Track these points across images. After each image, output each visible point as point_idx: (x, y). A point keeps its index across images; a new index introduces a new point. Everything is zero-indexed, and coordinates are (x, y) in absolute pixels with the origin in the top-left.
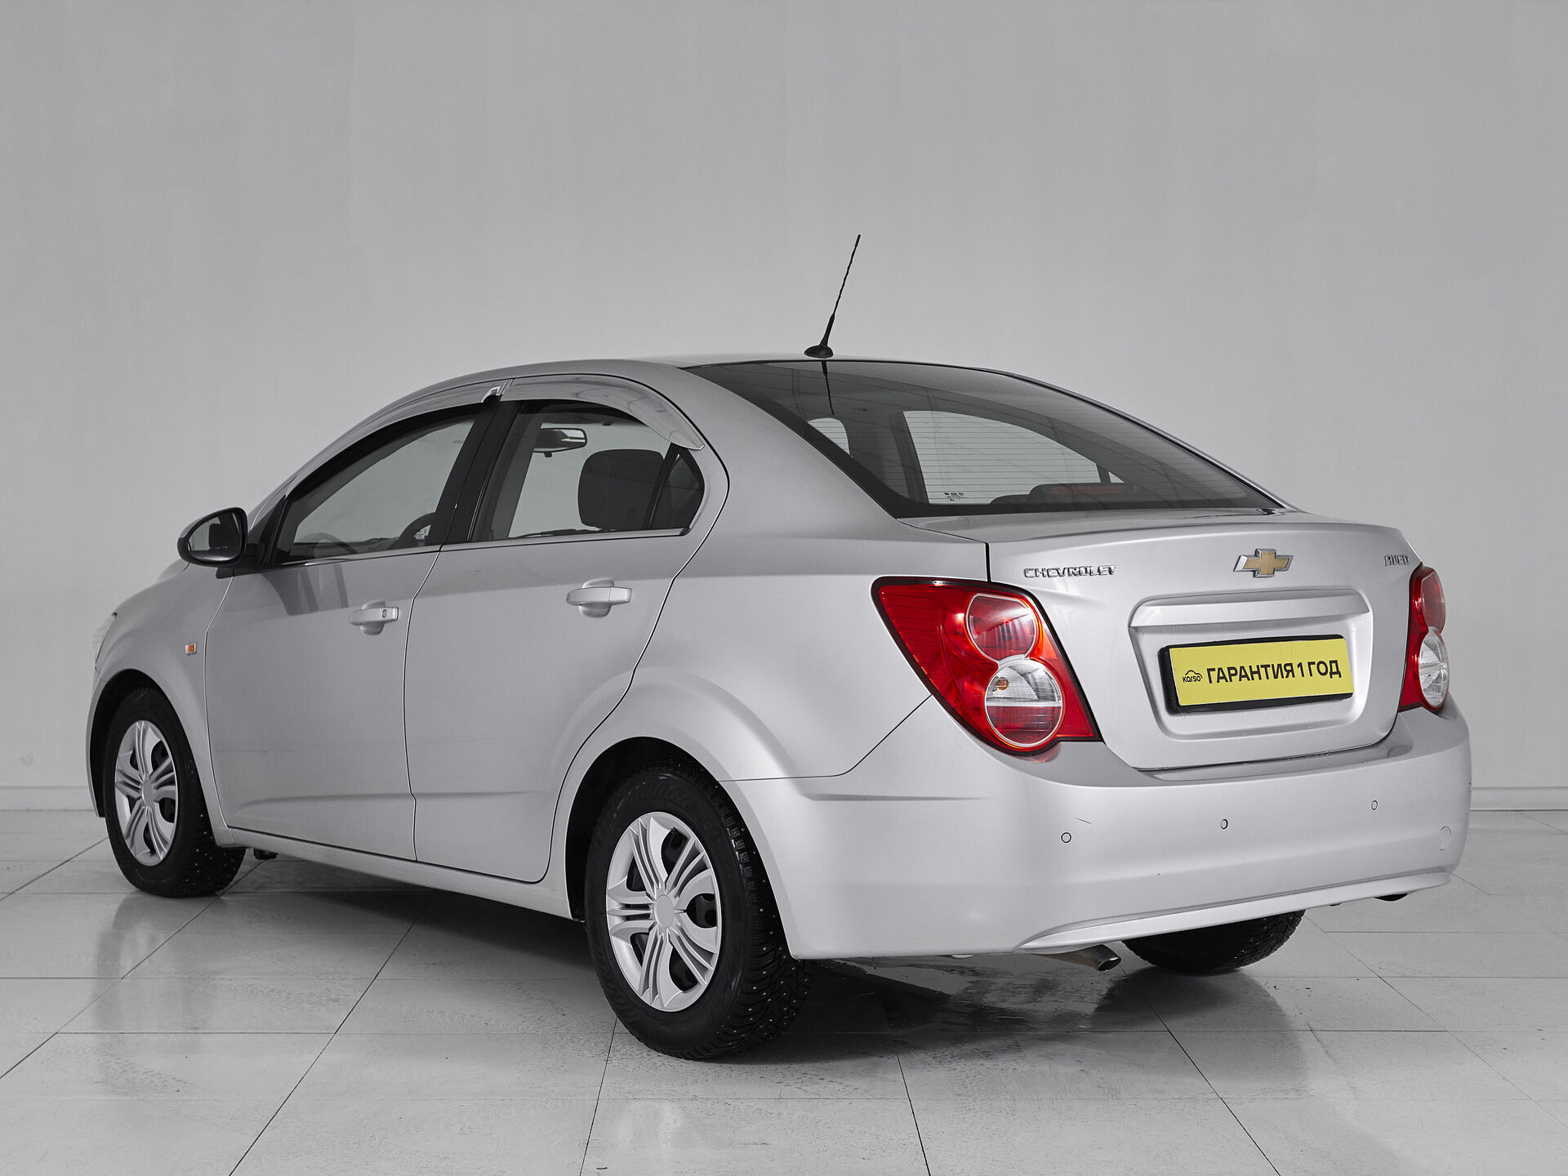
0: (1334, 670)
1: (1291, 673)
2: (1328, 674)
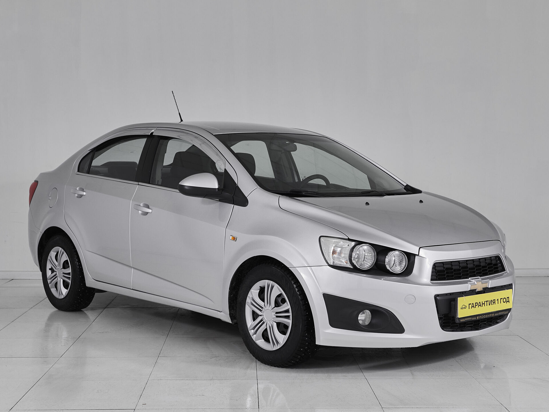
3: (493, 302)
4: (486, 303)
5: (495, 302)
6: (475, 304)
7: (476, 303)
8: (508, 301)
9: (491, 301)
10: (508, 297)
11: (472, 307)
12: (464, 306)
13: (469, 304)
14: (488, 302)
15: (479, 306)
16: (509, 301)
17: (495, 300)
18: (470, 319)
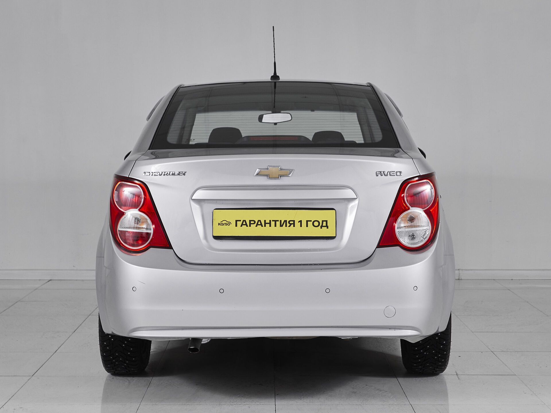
0: (324, 224)
1: (292, 225)
2: (320, 226)
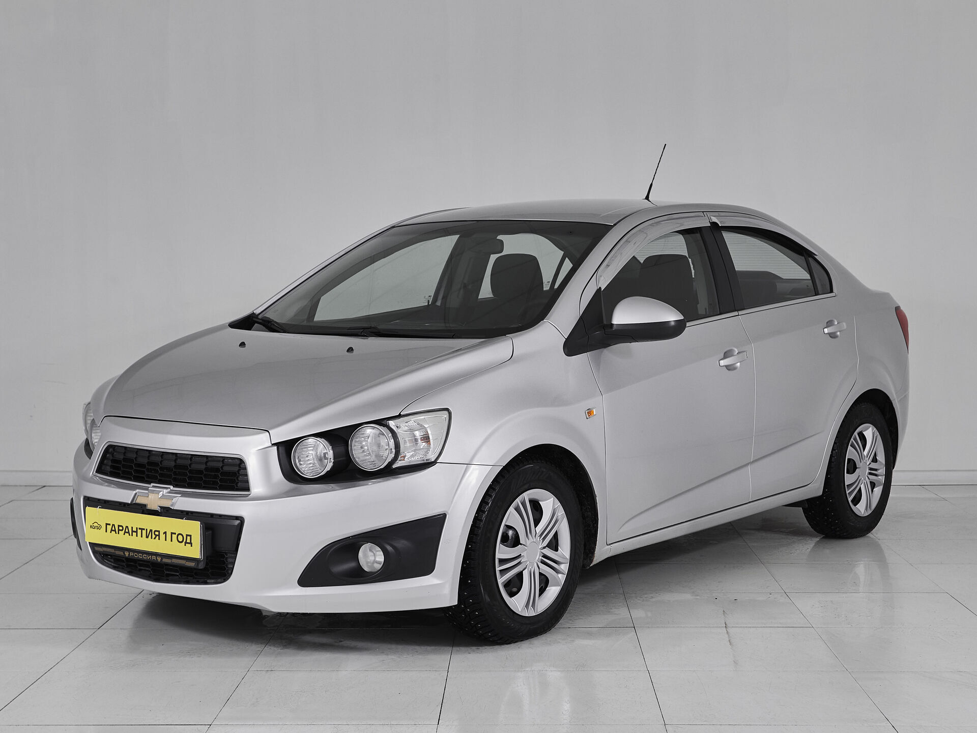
3: (156, 535)
4: (139, 531)
5: (159, 535)
6: (118, 528)
7: (119, 526)
8: (188, 541)
9: (151, 531)
10: (190, 536)
11: (112, 530)
12: (96, 525)
13: (107, 524)
14: (144, 532)
15: (125, 532)
16: (191, 543)
17: (159, 531)
18: (112, 551)
